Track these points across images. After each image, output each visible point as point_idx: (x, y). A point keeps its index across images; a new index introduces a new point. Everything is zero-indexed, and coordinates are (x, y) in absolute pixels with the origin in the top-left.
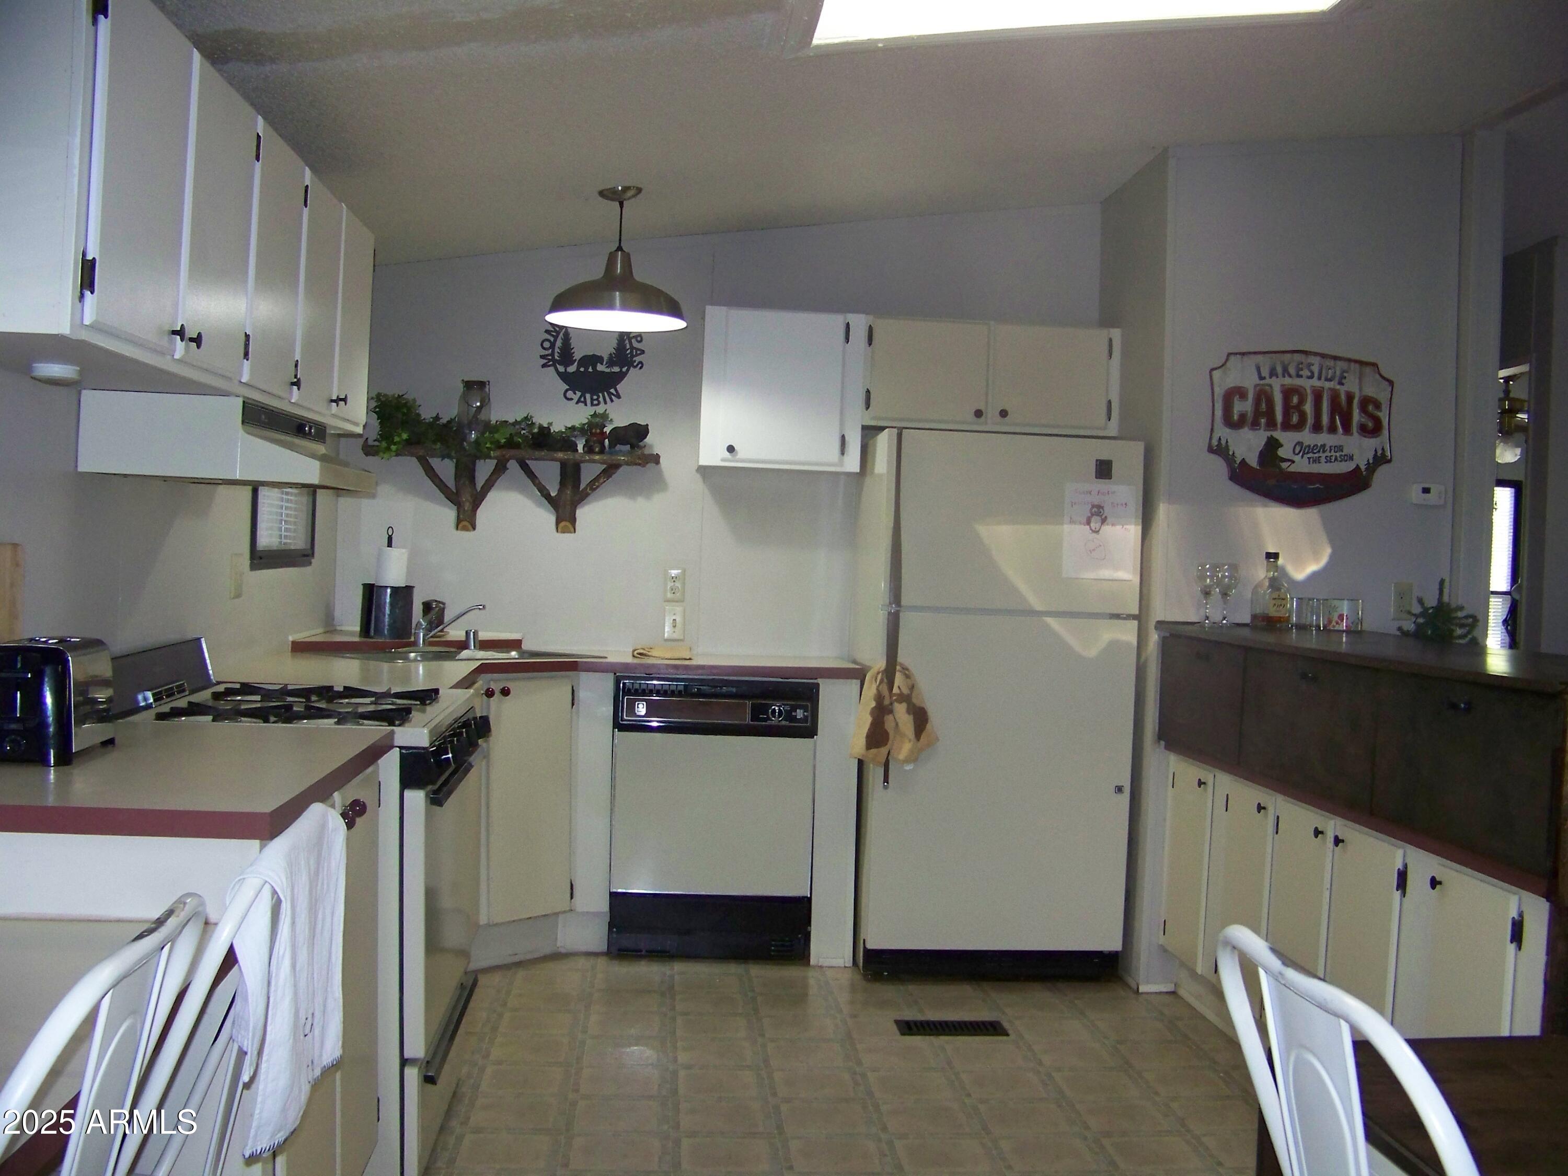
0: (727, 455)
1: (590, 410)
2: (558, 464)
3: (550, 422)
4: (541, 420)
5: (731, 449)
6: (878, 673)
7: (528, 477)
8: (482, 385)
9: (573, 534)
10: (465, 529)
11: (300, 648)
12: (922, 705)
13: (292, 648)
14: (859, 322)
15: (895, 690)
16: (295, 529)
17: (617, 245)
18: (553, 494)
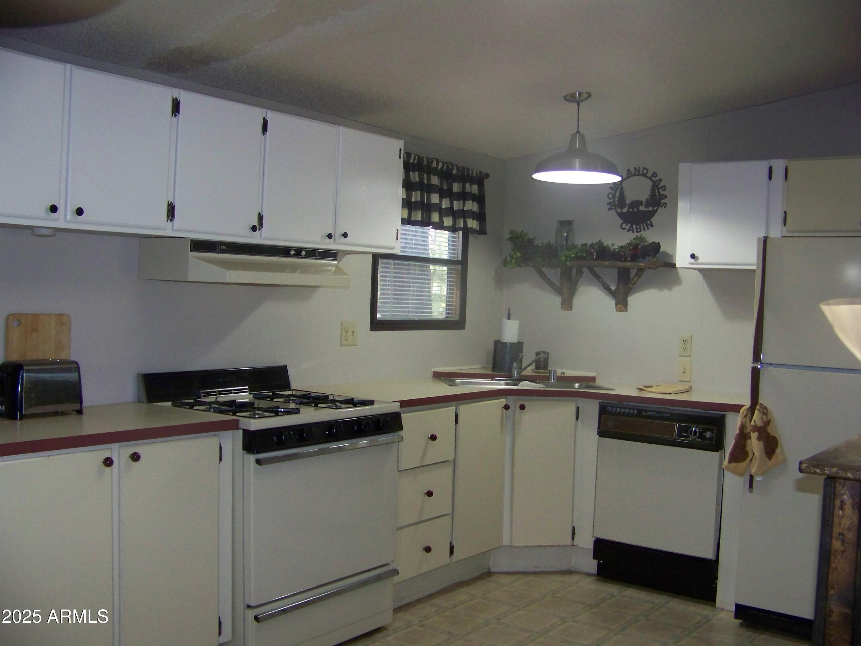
0: (692, 260)
1: (635, 235)
2: (617, 270)
3: (613, 243)
4: (607, 242)
5: (693, 256)
6: (745, 410)
7: (596, 277)
8: (569, 223)
9: (626, 313)
10: (566, 309)
11: (438, 376)
12: (776, 435)
13: (433, 376)
14: (779, 165)
15: (753, 423)
16: (456, 309)
17: (576, 130)
18: (613, 288)
